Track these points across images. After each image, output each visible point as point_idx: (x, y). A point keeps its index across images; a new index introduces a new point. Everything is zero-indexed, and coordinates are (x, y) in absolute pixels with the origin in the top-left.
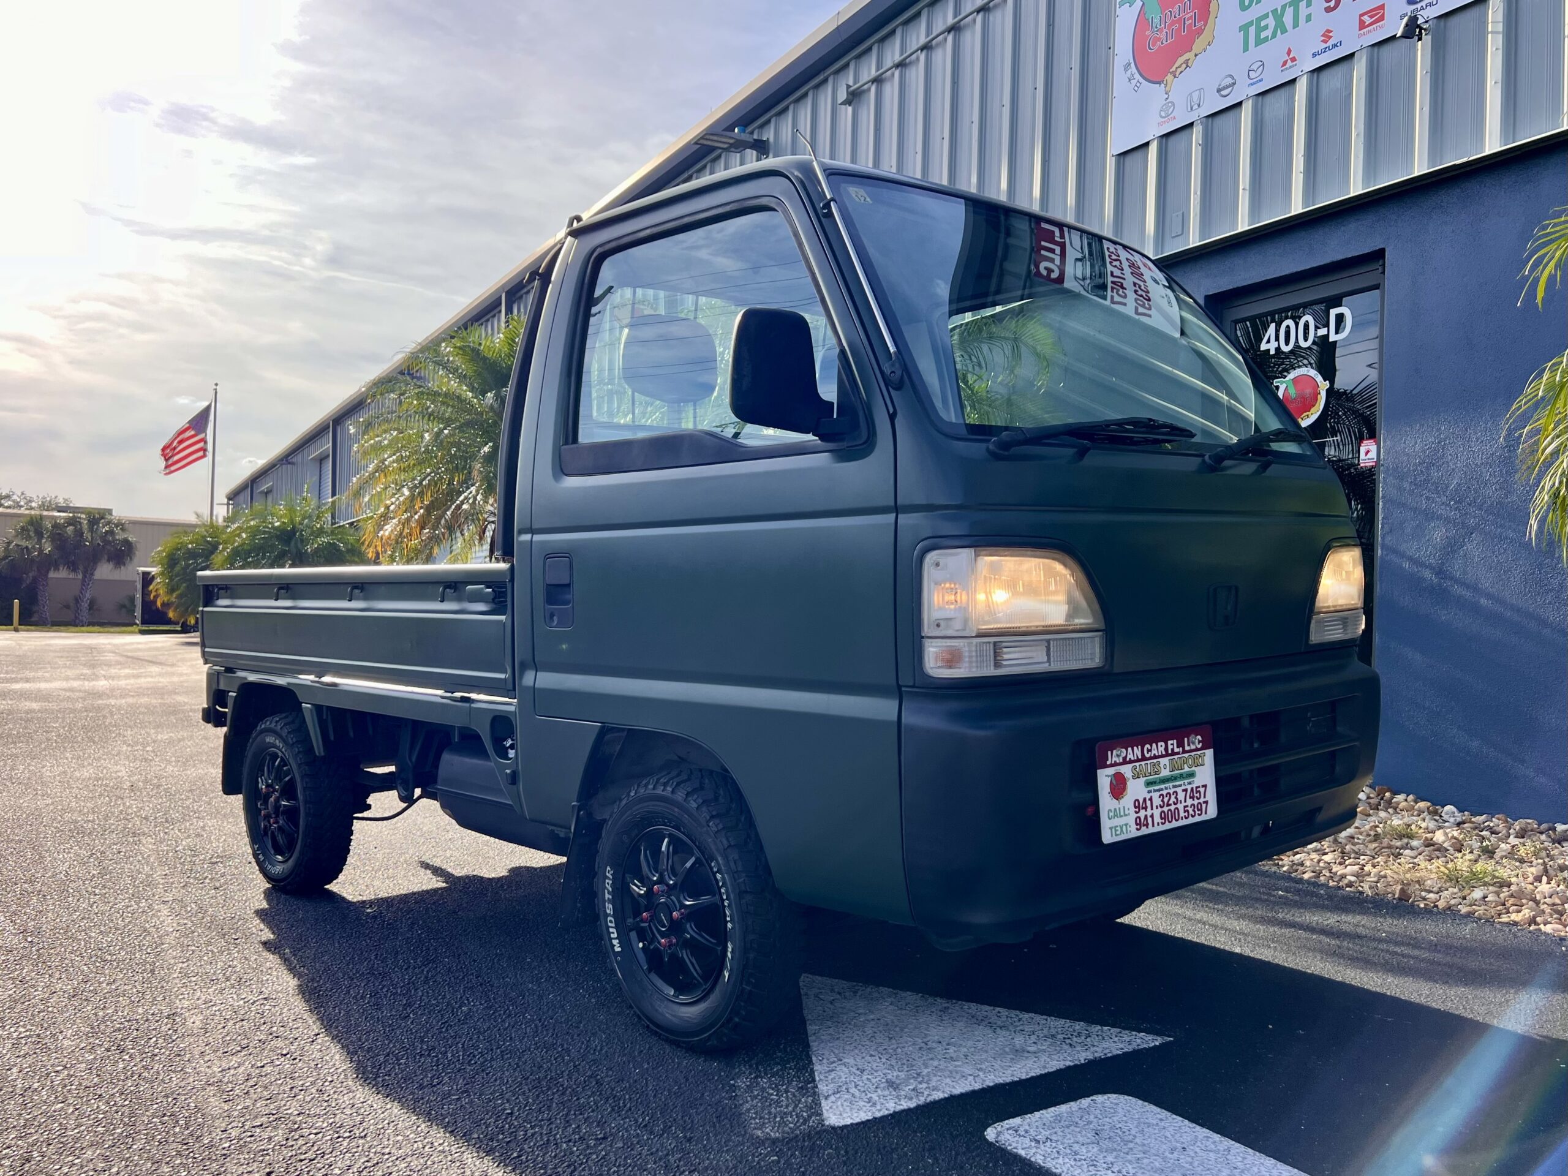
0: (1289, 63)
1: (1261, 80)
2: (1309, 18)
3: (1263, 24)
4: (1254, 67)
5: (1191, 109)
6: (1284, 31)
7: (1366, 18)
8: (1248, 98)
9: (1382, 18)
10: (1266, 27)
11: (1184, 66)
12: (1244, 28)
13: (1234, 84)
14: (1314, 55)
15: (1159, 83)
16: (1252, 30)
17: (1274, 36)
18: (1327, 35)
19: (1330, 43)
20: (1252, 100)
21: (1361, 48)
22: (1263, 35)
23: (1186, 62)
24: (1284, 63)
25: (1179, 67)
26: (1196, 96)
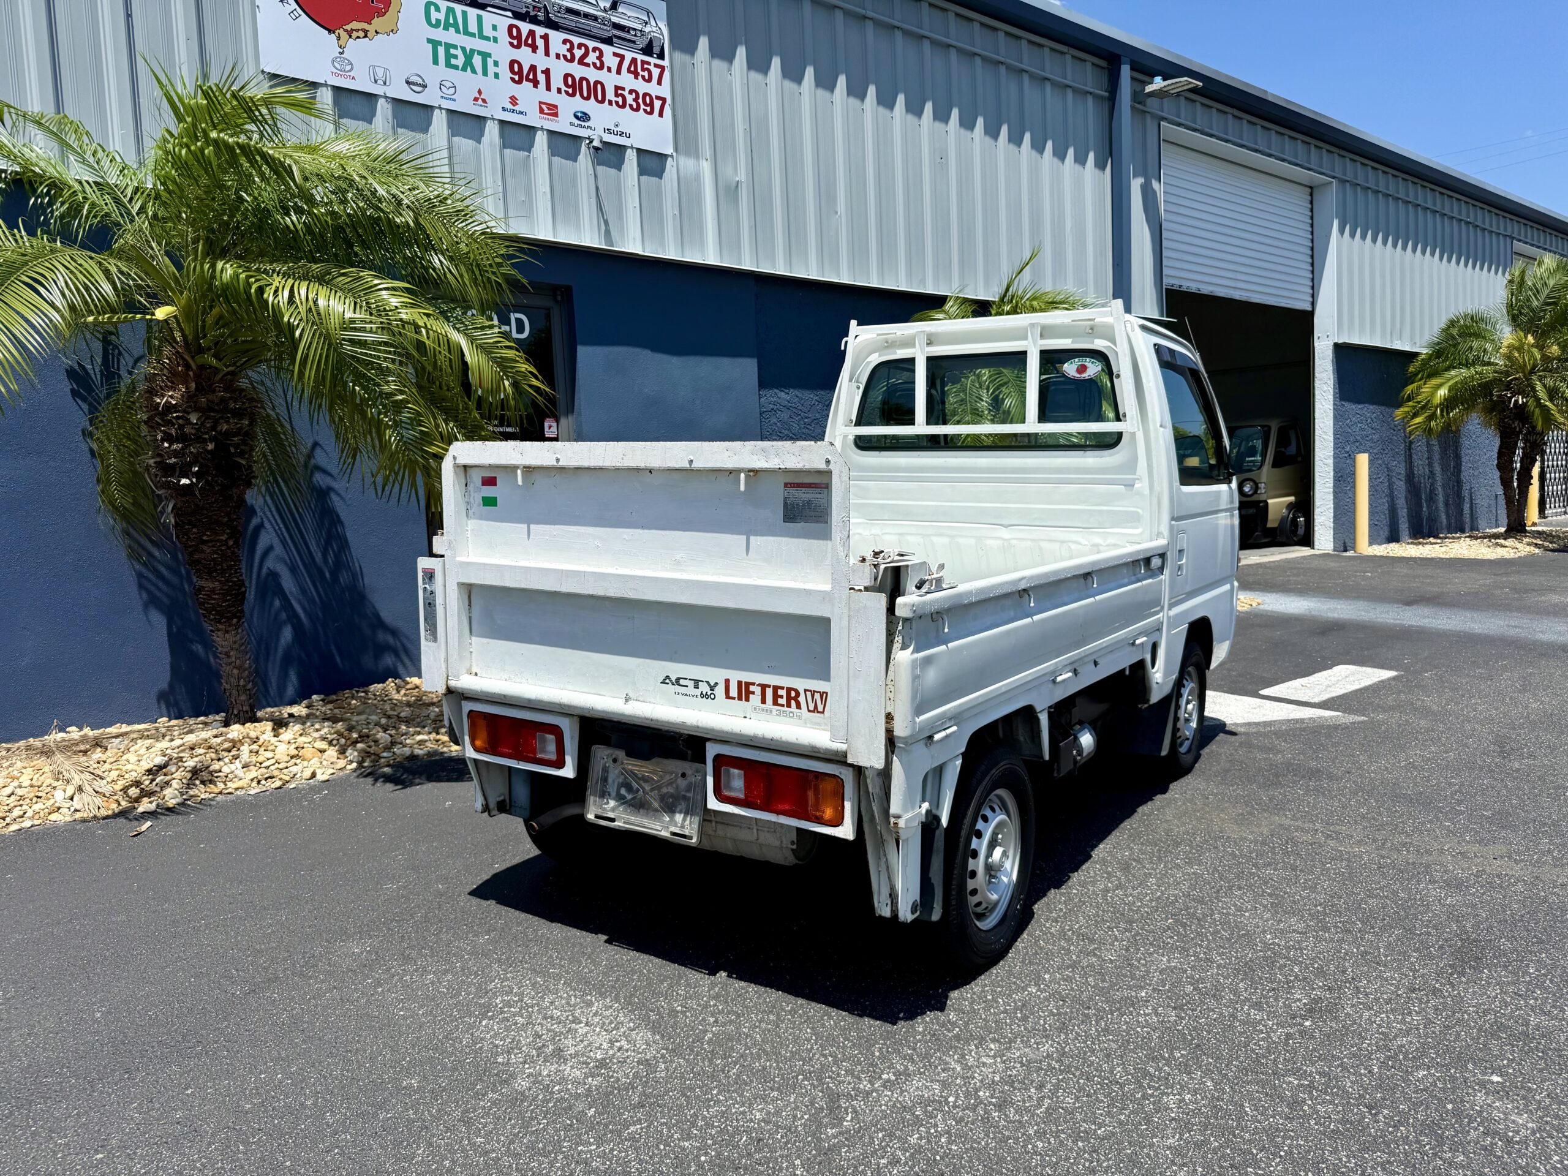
0: (480, 102)
1: (454, 100)
2: (497, 76)
3: (453, 51)
4: (449, 85)
5: (376, 82)
6: (474, 71)
7: (544, 106)
8: (440, 108)
9: (556, 115)
10: (456, 57)
11: (361, 34)
12: (435, 44)
13: (425, 86)
14: (504, 109)
15: (330, 31)
16: (441, 50)
17: (464, 69)
18: (514, 100)
19: (516, 108)
20: (444, 112)
21: (542, 129)
22: (453, 61)
23: (366, 32)
24: (476, 99)
25: (357, 30)
26: (380, 73)
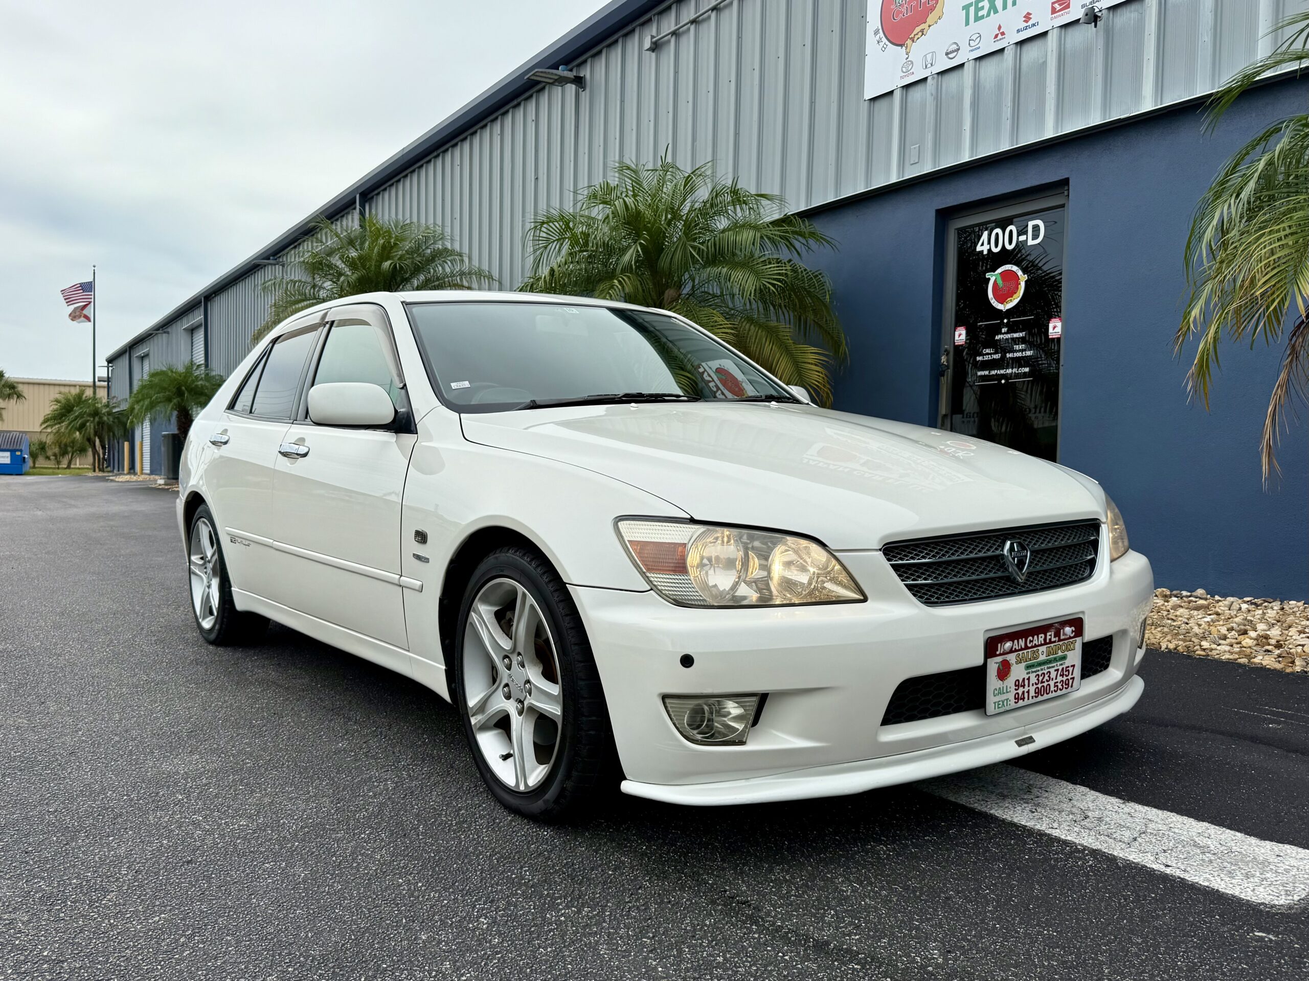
0: (1000, 37)
2: (1014, 3)
3: (980, 5)
4: (974, 37)
5: (926, 67)
6: (996, 12)
7: (1056, 5)
8: (969, 61)
9: (1068, 7)
10: (983, 8)
11: (920, 34)
12: (966, 8)
13: (958, 49)
15: (901, 45)
16: (972, 9)
17: (988, 15)
18: (1027, 17)
19: (1030, 23)
20: (972, 63)
21: (1053, 28)
22: (980, 14)
23: (922, 31)
24: (996, 36)
25: (917, 34)
26: (929, 57)
